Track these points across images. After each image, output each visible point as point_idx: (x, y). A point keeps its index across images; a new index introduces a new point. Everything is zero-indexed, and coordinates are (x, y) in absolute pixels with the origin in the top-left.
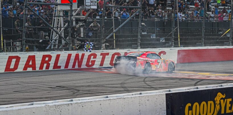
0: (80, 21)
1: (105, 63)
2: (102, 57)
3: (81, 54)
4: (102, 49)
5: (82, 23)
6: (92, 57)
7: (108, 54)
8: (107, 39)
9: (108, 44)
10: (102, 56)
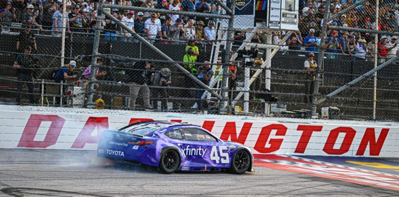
0: (246, 54)
1: (309, 146)
2: (303, 134)
3: (243, 124)
4: (313, 117)
5: (250, 58)
6: (274, 132)
7: (319, 129)
8: (328, 98)
9: (335, 108)
10: (301, 132)
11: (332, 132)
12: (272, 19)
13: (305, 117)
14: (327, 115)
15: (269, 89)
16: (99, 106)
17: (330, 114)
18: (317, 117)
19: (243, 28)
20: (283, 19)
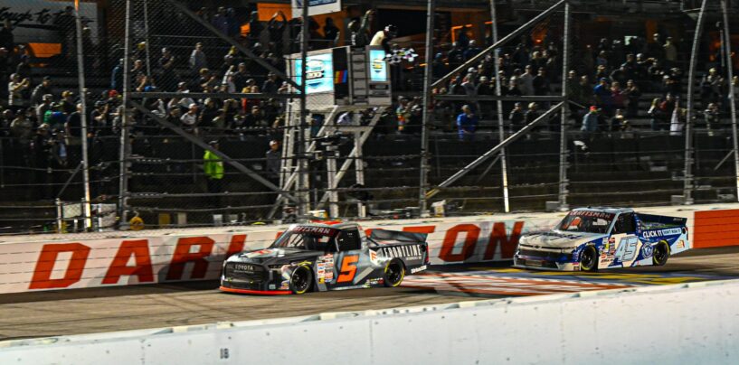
5: (330, 146)
7: (432, 229)
8: (440, 189)
11: (449, 231)
12: (357, 93)
13: (411, 217)
14: (442, 211)
15: (362, 183)
16: (137, 227)
17: (446, 211)
18: (428, 215)
19: (321, 108)
20: (371, 92)
